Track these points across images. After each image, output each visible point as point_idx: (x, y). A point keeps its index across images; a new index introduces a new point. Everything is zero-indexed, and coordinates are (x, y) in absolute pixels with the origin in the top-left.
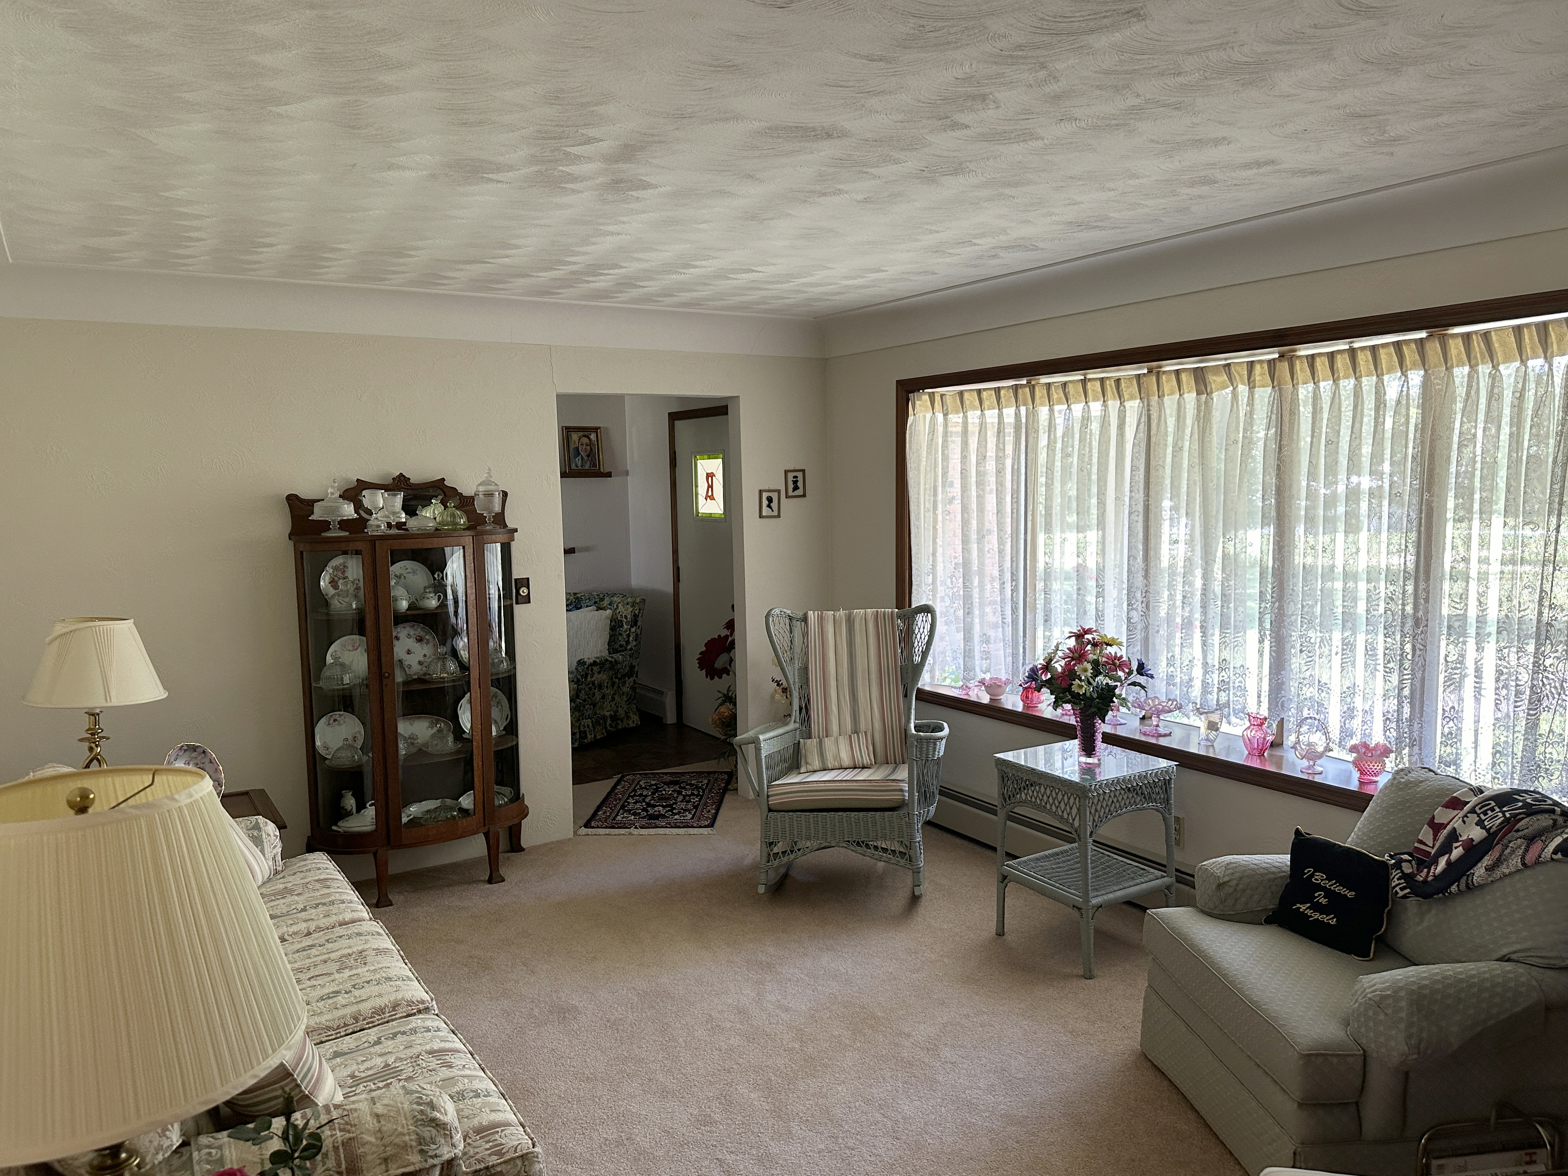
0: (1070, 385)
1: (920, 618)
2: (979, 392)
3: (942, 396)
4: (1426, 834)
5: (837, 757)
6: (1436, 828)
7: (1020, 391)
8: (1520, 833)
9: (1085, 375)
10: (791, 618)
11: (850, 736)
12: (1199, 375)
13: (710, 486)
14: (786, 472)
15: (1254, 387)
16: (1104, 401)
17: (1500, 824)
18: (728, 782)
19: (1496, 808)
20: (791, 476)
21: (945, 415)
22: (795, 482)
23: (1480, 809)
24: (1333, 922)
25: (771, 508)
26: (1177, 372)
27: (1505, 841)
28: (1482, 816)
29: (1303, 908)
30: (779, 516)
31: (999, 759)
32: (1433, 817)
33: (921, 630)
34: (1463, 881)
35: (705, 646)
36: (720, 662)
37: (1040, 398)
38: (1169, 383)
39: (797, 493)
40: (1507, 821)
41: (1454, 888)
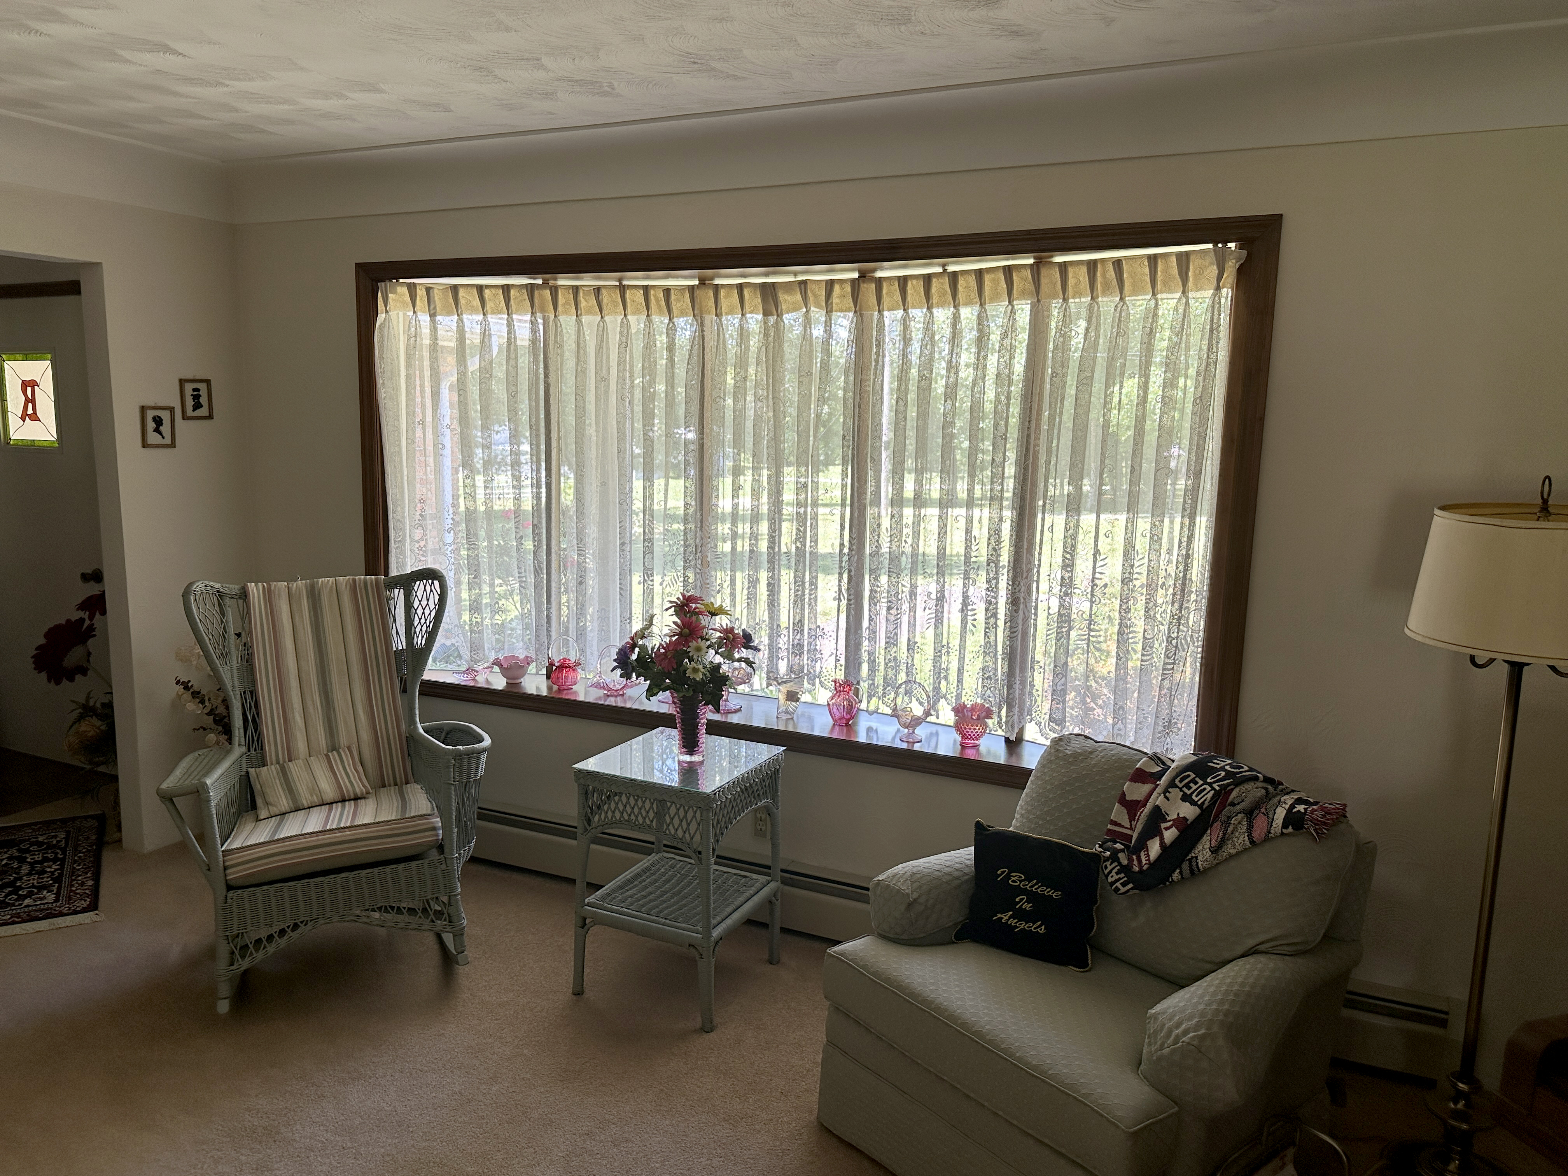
0: (604, 292)
1: (419, 587)
2: (480, 289)
3: (428, 290)
4: (1118, 813)
5: (315, 788)
6: (1132, 807)
7: (536, 293)
8: (1238, 807)
9: (620, 280)
10: (221, 595)
11: (327, 756)
12: (769, 293)
13: (31, 401)
14: (182, 382)
15: (831, 311)
16: (648, 315)
17: (1212, 798)
18: (101, 831)
19: (1197, 779)
20: (189, 388)
21: (433, 316)
22: (196, 397)
23: (1181, 781)
24: (1042, 930)
25: (160, 433)
26: (740, 287)
27: (1223, 817)
28: (1185, 789)
29: (1005, 917)
30: (173, 445)
31: (580, 771)
32: (1124, 794)
33: (424, 603)
34: (1185, 866)
35: (45, 636)
36: (73, 657)
37: (563, 305)
38: (729, 300)
39: (199, 413)
40: (1217, 794)
41: (1176, 876)
